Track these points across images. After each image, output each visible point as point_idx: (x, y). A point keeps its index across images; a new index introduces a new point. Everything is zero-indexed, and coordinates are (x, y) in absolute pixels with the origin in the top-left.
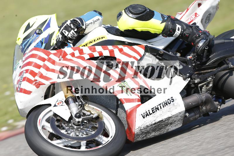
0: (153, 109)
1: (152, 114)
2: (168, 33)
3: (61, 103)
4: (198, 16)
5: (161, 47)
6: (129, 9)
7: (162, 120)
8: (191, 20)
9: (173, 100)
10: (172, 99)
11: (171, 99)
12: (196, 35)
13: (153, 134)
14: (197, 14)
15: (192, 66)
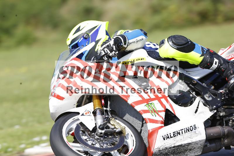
0: (174, 133)
3: (89, 113)
7: (181, 145)
11: (193, 127)
12: (231, 72)
15: (222, 100)
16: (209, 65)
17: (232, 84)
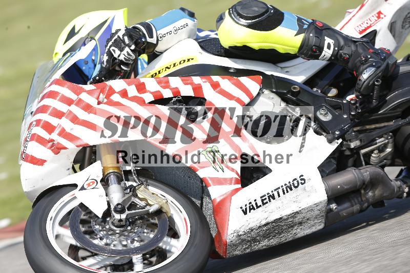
0: (263, 198)
1: (260, 206)
2: (310, 53)
3: (93, 183)
4: (382, 18)
5: (300, 79)
6: (235, 8)
7: (281, 218)
8: (369, 25)
9: (303, 182)
10: (301, 180)
11: (299, 179)
12: (362, 59)
13: (265, 244)
14: (382, 14)
15: (351, 116)
16: (315, 52)
17: (365, 81)
